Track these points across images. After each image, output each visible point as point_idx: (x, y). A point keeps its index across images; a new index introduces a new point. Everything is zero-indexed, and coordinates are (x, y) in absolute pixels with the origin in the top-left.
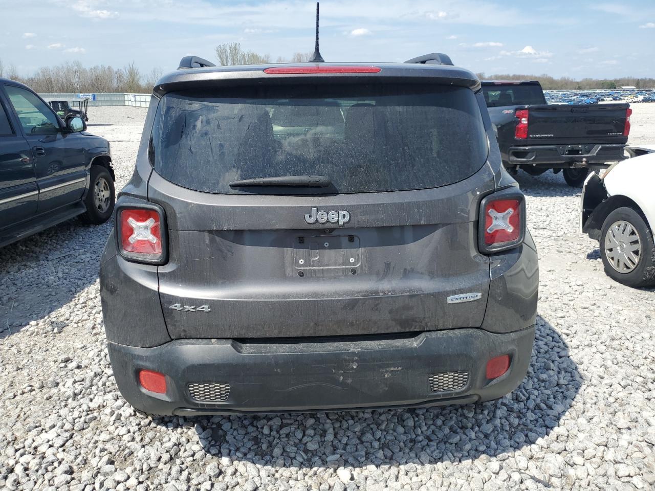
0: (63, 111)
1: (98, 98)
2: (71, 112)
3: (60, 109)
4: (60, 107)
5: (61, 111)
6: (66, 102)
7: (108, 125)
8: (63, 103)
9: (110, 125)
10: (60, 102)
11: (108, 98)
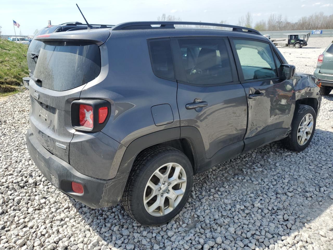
0: (294, 40)
1: (323, 33)
2: (298, 41)
3: (293, 39)
4: (293, 38)
5: (293, 40)
6: (298, 35)
7: (317, 48)
8: (295, 36)
9: (319, 48)
10: (294, 35)
11: (329, 33)
